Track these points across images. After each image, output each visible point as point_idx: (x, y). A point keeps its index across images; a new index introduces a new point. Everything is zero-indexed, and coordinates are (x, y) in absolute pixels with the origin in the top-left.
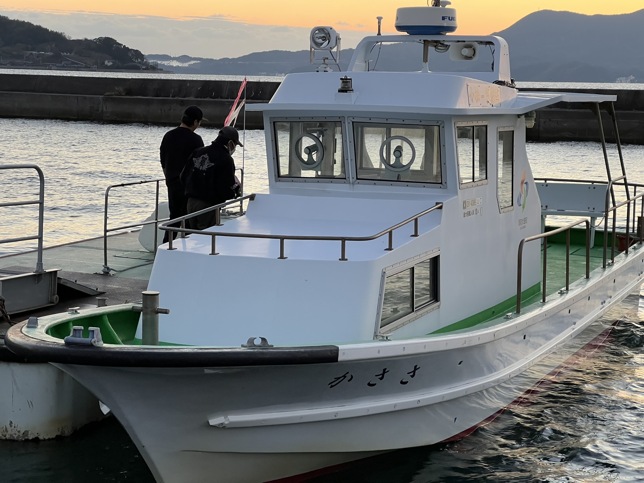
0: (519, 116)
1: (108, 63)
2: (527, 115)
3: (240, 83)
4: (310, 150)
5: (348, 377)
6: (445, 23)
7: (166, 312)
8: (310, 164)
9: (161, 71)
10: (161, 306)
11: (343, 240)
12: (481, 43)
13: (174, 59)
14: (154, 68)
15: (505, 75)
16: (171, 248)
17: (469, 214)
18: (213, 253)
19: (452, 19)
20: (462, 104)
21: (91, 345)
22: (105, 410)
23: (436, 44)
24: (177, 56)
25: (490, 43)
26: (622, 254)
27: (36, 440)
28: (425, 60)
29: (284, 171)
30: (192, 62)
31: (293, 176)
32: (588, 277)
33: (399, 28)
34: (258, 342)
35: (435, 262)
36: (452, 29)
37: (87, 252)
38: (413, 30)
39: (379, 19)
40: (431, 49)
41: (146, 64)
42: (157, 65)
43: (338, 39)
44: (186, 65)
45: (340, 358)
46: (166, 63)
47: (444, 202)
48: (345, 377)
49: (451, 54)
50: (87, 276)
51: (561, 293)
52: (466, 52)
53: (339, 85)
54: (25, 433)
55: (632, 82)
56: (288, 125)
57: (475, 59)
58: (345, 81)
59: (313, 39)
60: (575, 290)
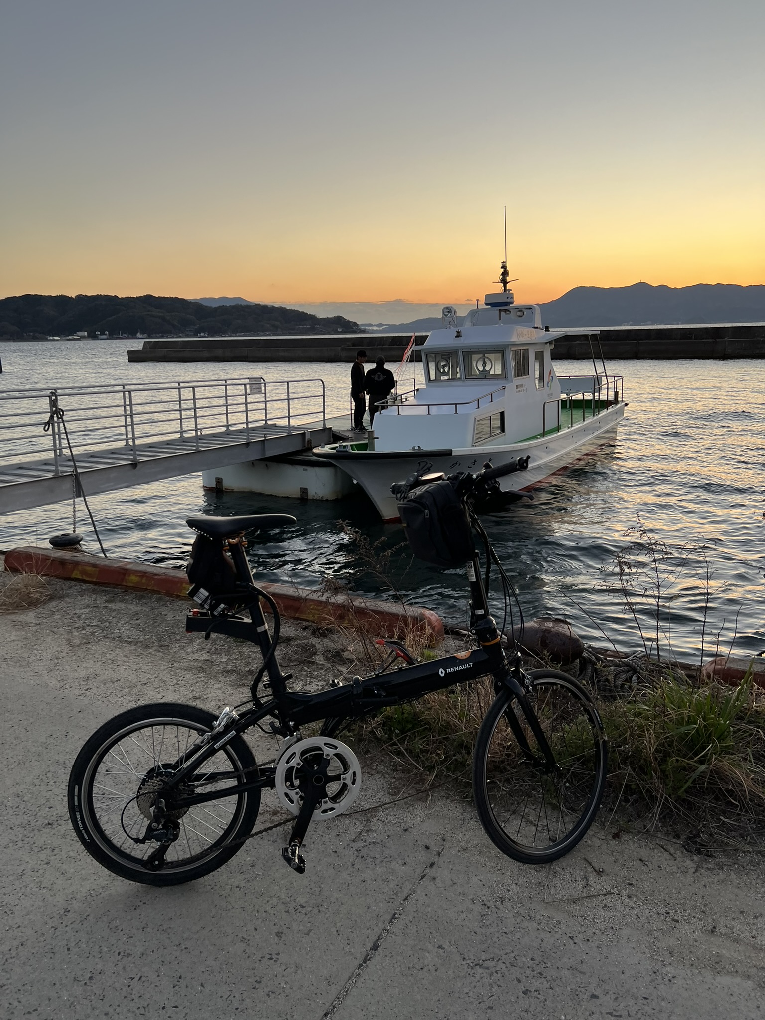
0: (546, 343)
1: (340, 330)
2: (550, 343)
3: (412, 337)
4: (444, 366)
5: (458, 463)
6: (508, 300)
7: (377, 438)
8: (444, 373)
9: (368, 333)
10: (375, 436)
11: (456, 404)
12: (527, 309)
13: (375, 325)
14: (364, 331)
15: (538, 323)
16: (380, 414)
17: (520, 391)
18: (399, 414)
19: (512, 298)
20: (515, 339)
21: (347, 451)
22: (355, 482)
23: (505, 311)
24: (376, 324)
25: (531, 309)
26: (605, 410)
27: (327, 500)
28: (500, 319)
29: (433, 377)
30: (384, 327)
31: (437, 379)
32: (584, 421)
33: (486, 304)
34: (417, 448)
35: (502, 414)
36: (512, 303)
37: (343, 421)
38: (493, 305)
39: (478, 300)
40: (502, 313)
41: (360, 329)
42: (365, 329)
43: (455, 312)
44: (381, 328)
45: (453, 454)
46: (370, 328)
47: (506, 386)
48: (456, 463)
49: (512, 316)
50: (344, 431)
51: (569, 428)
52: (520, 314)
53: (455, 334)
54: (322, 497)
55: (631, 325)
56: (433, 355)
57: (523, 317)
58: (458, 332)
59: (443, 313)
60: (576, 426)
